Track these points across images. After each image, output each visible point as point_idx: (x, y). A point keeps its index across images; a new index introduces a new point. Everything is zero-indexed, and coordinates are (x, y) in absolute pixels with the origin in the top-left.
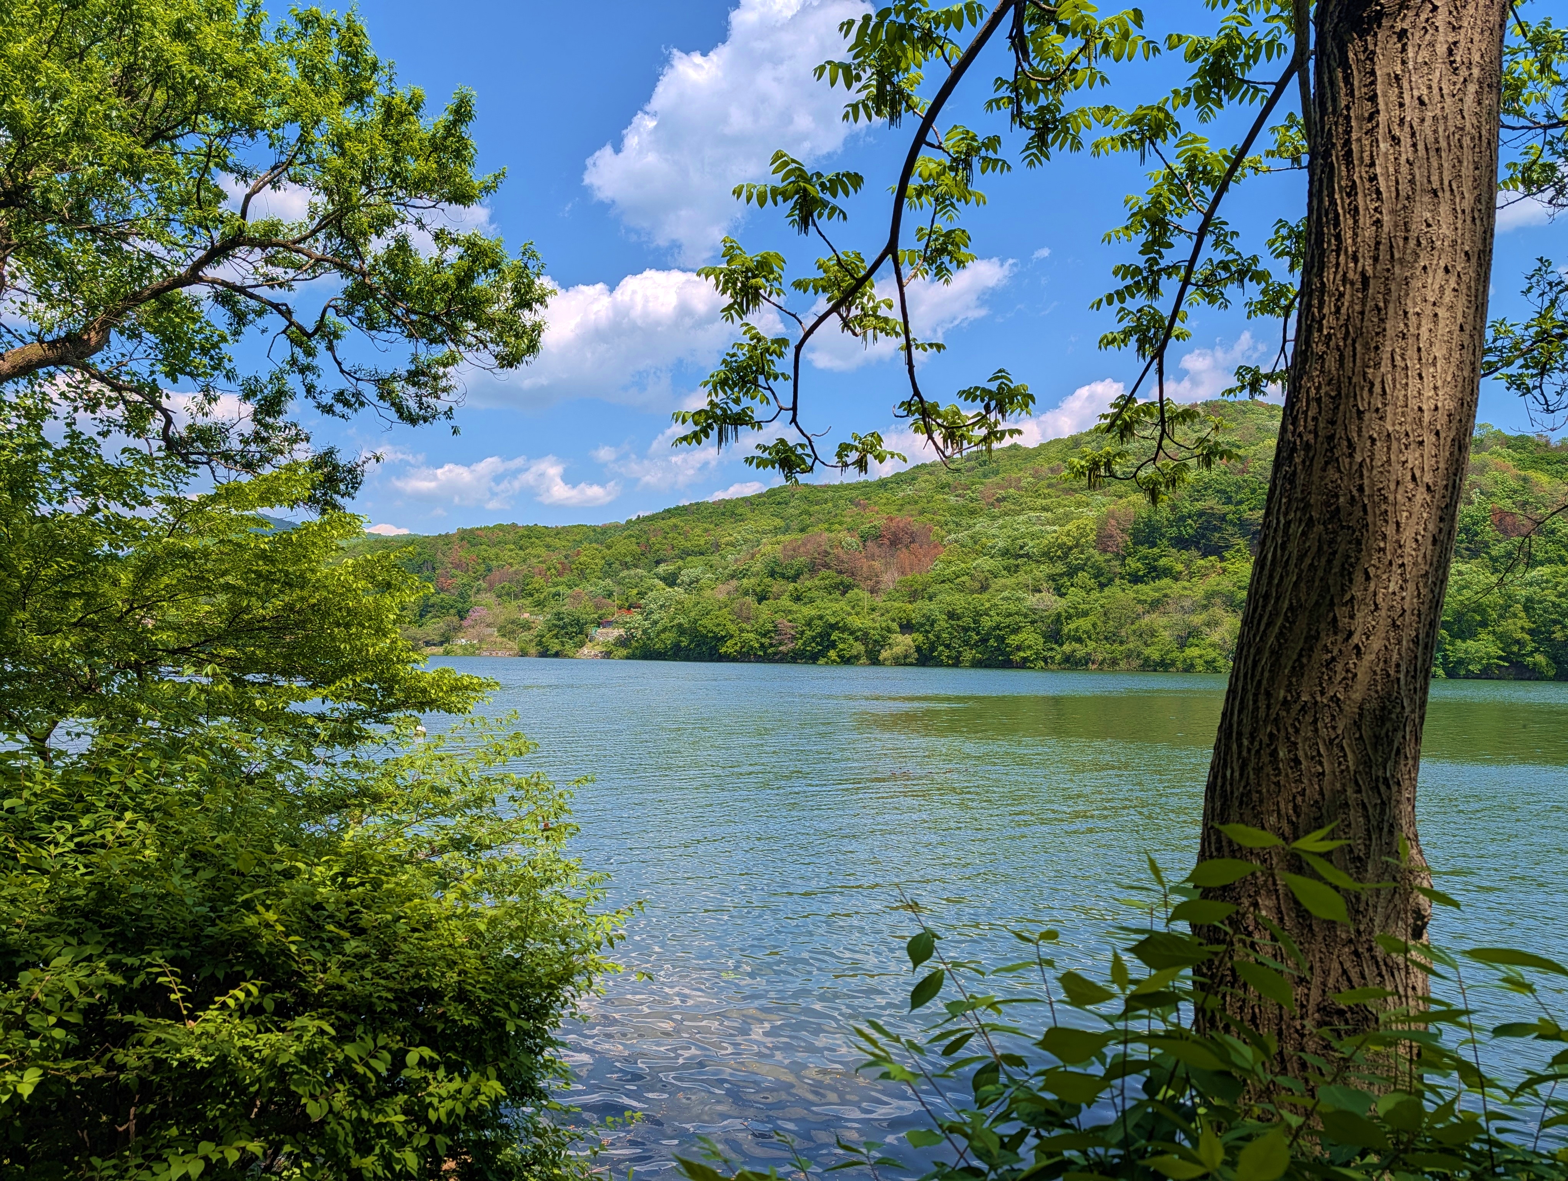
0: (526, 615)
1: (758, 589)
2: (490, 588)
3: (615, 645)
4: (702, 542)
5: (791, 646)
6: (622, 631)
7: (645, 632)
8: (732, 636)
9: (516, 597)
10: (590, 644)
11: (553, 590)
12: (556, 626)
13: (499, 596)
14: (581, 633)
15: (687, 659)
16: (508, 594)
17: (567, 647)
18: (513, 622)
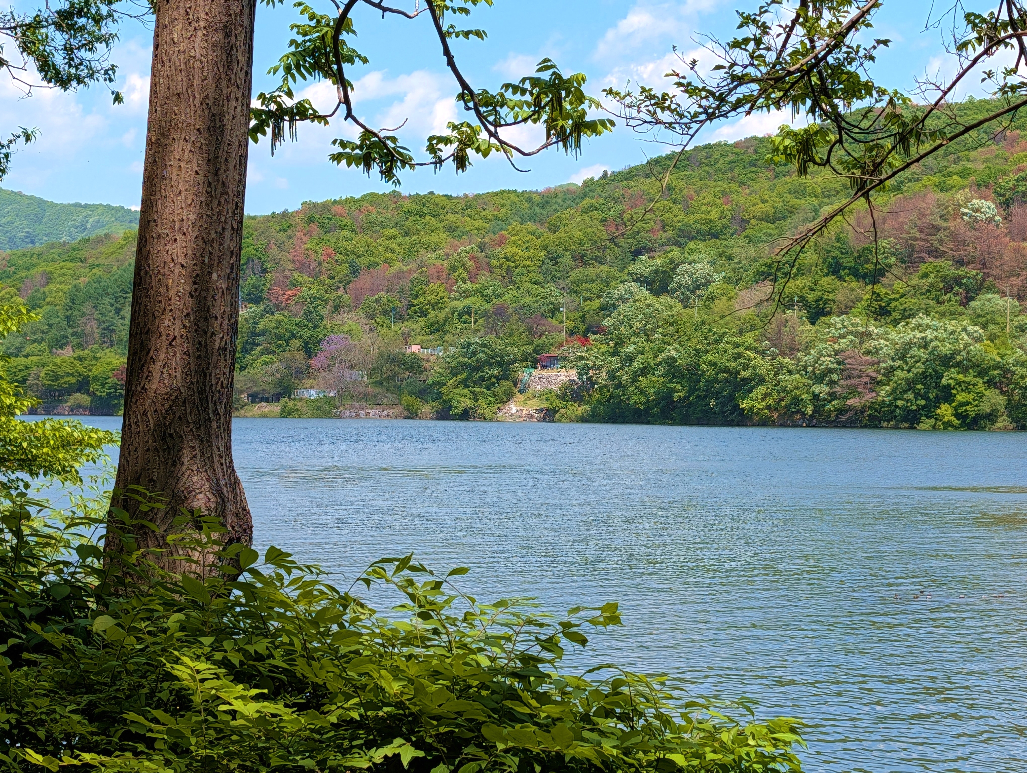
0: (415, 348)
1: (811, 297)
2: (357, 304)
3: (562, 398)
4: (714, 215)
5: (869, 397)
6: (573, 374)
7: (612, 375)
8: (761, 380)
9: (399, 317)
10: (520, 397)
11: (461, 305)
12: (464, 366)
13: (370, 317)
14: (505, 377)
15: (686, 421)
16: (386, 313)
17: (482, 402)
18: (393, 360)
